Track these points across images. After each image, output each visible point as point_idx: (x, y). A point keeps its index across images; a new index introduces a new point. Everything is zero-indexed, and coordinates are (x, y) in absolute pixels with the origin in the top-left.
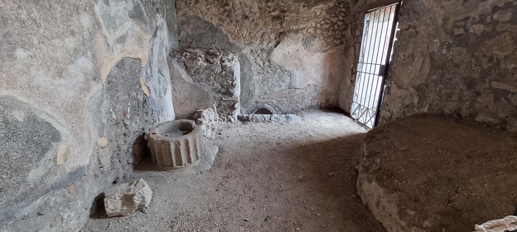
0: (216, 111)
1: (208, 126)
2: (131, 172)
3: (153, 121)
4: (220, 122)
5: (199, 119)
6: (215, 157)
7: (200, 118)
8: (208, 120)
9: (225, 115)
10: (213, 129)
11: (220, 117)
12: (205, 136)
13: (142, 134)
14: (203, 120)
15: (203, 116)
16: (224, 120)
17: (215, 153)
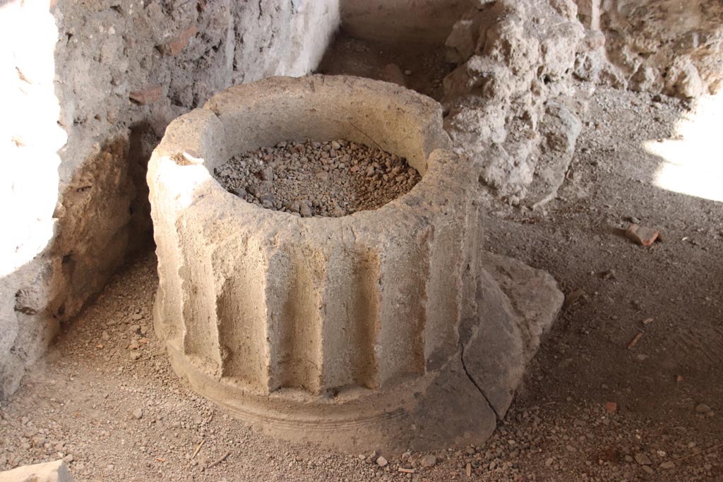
0: (596, 13)
1: (526, 117)
2: (30, 362)
3: (203, 47)
4: (609, 94)
5: (475, 63)
6: (530, 366)
7: (484, 51)
8: (531, 76)
9: (653, 46)
10: (553, 142)
11: (613, 54)
12: (493, 188)
13: (124, 133)
14: (501, 72)
15: (506, 46)
16: (637, 80)
17: (537, 330)
